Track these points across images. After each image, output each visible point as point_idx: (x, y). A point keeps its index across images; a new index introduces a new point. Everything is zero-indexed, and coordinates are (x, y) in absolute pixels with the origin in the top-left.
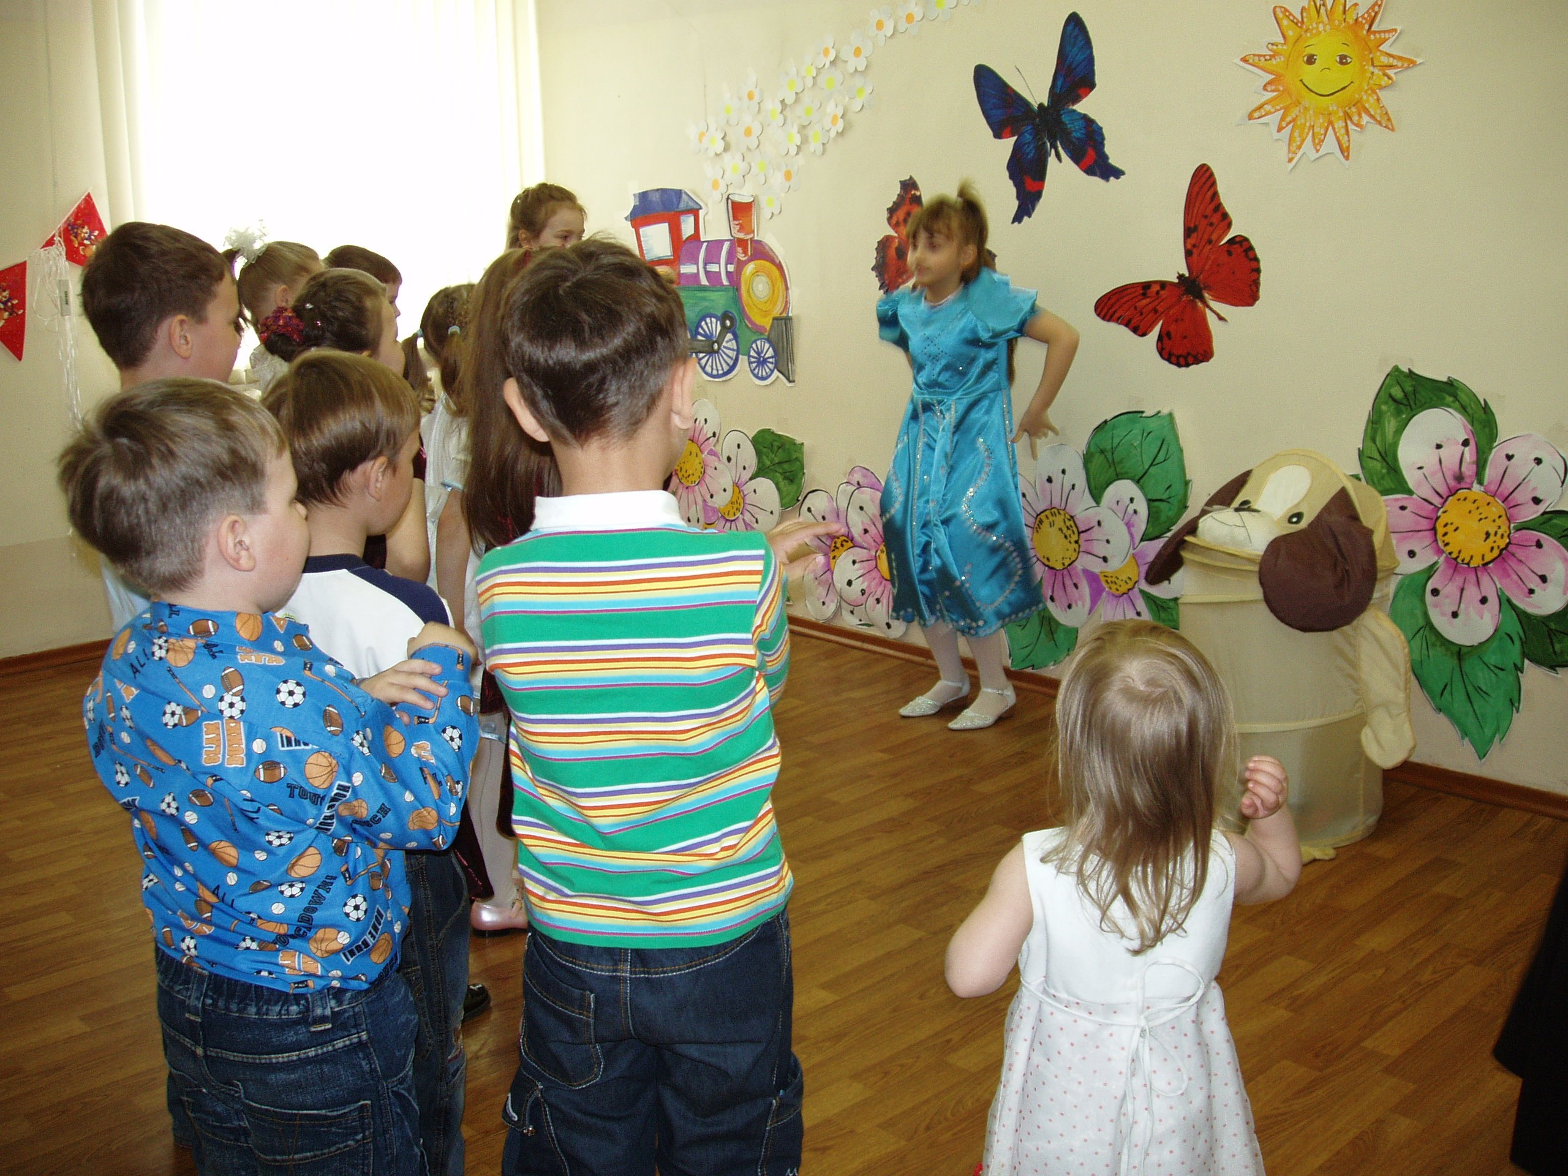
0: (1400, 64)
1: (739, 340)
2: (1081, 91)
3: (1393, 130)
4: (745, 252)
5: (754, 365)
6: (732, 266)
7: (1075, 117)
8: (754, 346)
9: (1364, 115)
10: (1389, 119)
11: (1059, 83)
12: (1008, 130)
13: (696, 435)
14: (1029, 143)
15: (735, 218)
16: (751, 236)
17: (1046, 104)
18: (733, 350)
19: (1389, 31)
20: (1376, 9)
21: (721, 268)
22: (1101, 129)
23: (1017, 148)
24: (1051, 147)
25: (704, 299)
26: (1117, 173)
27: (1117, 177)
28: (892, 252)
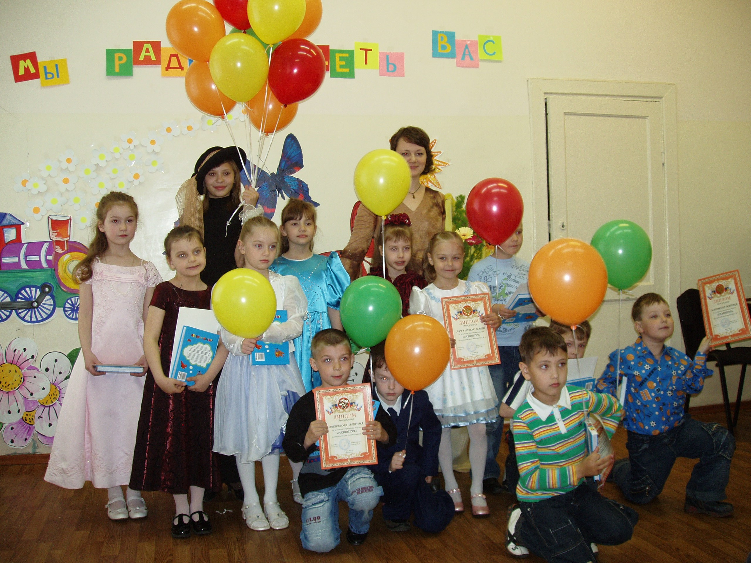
0: (443, 164)
1: (56, 299)
2: (295, 169)
3: (441, 189)
4: (62, 248)
5: (69, 312)
6: (51, 256)
7: (294, 180)
8: (69, 301)
9: (429, 183)
10: (439, 185)
11: (283, 164)
13: (16, 359)
14: (266, 191)
15: (53, 230)
16: (68, 238)
17: (276, 173)
18: (51, 305)
19: (438, 152)
20: (433, 144)
21: (43, 257)
22: (307, 185)
24: (279, 193)
25: (24, 277)
26: (316, 205)
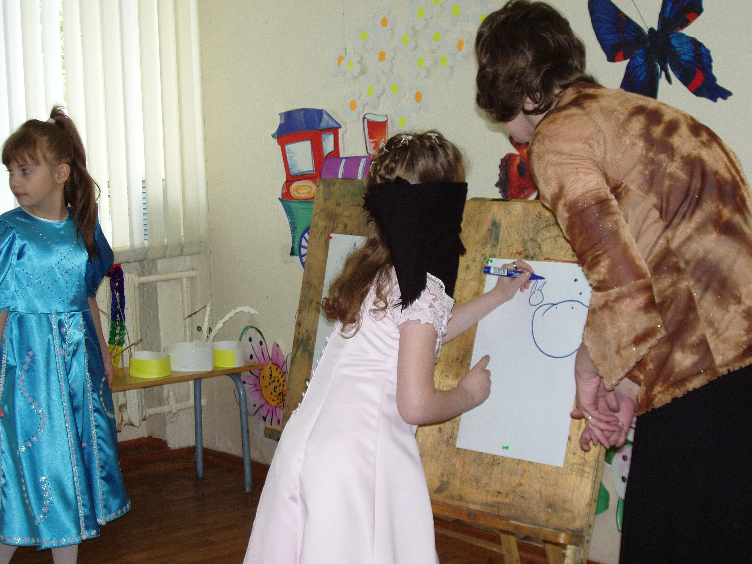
2: (689, 16)
7: (685, 40)
11: (668, 8)
12: (621, 53)
14: (641, 66)
15: (371, 137)
17: (656, 28)
22: (708, 51)
23: (629, 69)
24: (661, 70)
26: (725, 94)
27: (725, 98)
28: (515, 169)
